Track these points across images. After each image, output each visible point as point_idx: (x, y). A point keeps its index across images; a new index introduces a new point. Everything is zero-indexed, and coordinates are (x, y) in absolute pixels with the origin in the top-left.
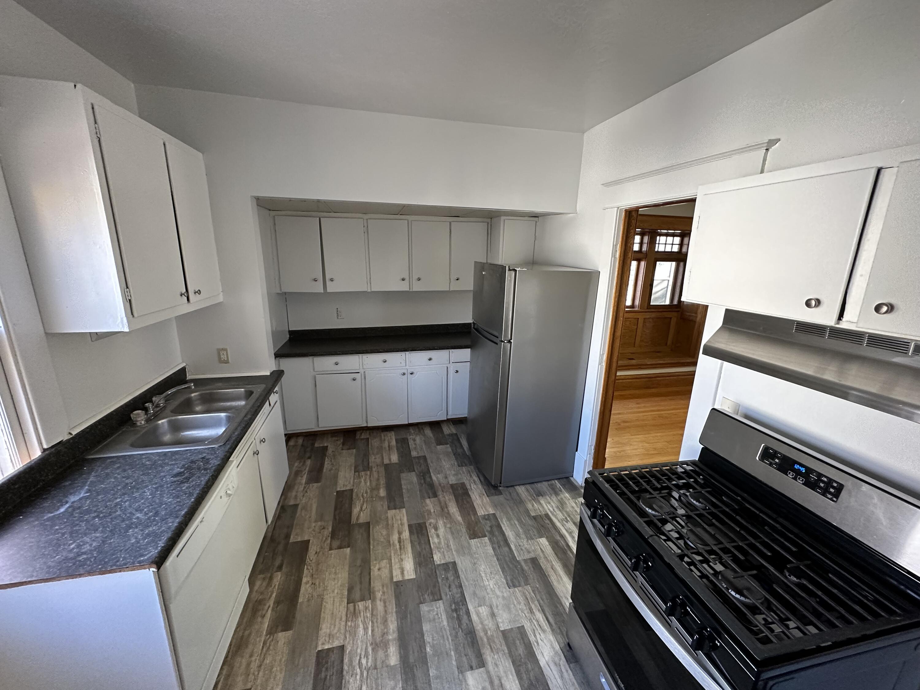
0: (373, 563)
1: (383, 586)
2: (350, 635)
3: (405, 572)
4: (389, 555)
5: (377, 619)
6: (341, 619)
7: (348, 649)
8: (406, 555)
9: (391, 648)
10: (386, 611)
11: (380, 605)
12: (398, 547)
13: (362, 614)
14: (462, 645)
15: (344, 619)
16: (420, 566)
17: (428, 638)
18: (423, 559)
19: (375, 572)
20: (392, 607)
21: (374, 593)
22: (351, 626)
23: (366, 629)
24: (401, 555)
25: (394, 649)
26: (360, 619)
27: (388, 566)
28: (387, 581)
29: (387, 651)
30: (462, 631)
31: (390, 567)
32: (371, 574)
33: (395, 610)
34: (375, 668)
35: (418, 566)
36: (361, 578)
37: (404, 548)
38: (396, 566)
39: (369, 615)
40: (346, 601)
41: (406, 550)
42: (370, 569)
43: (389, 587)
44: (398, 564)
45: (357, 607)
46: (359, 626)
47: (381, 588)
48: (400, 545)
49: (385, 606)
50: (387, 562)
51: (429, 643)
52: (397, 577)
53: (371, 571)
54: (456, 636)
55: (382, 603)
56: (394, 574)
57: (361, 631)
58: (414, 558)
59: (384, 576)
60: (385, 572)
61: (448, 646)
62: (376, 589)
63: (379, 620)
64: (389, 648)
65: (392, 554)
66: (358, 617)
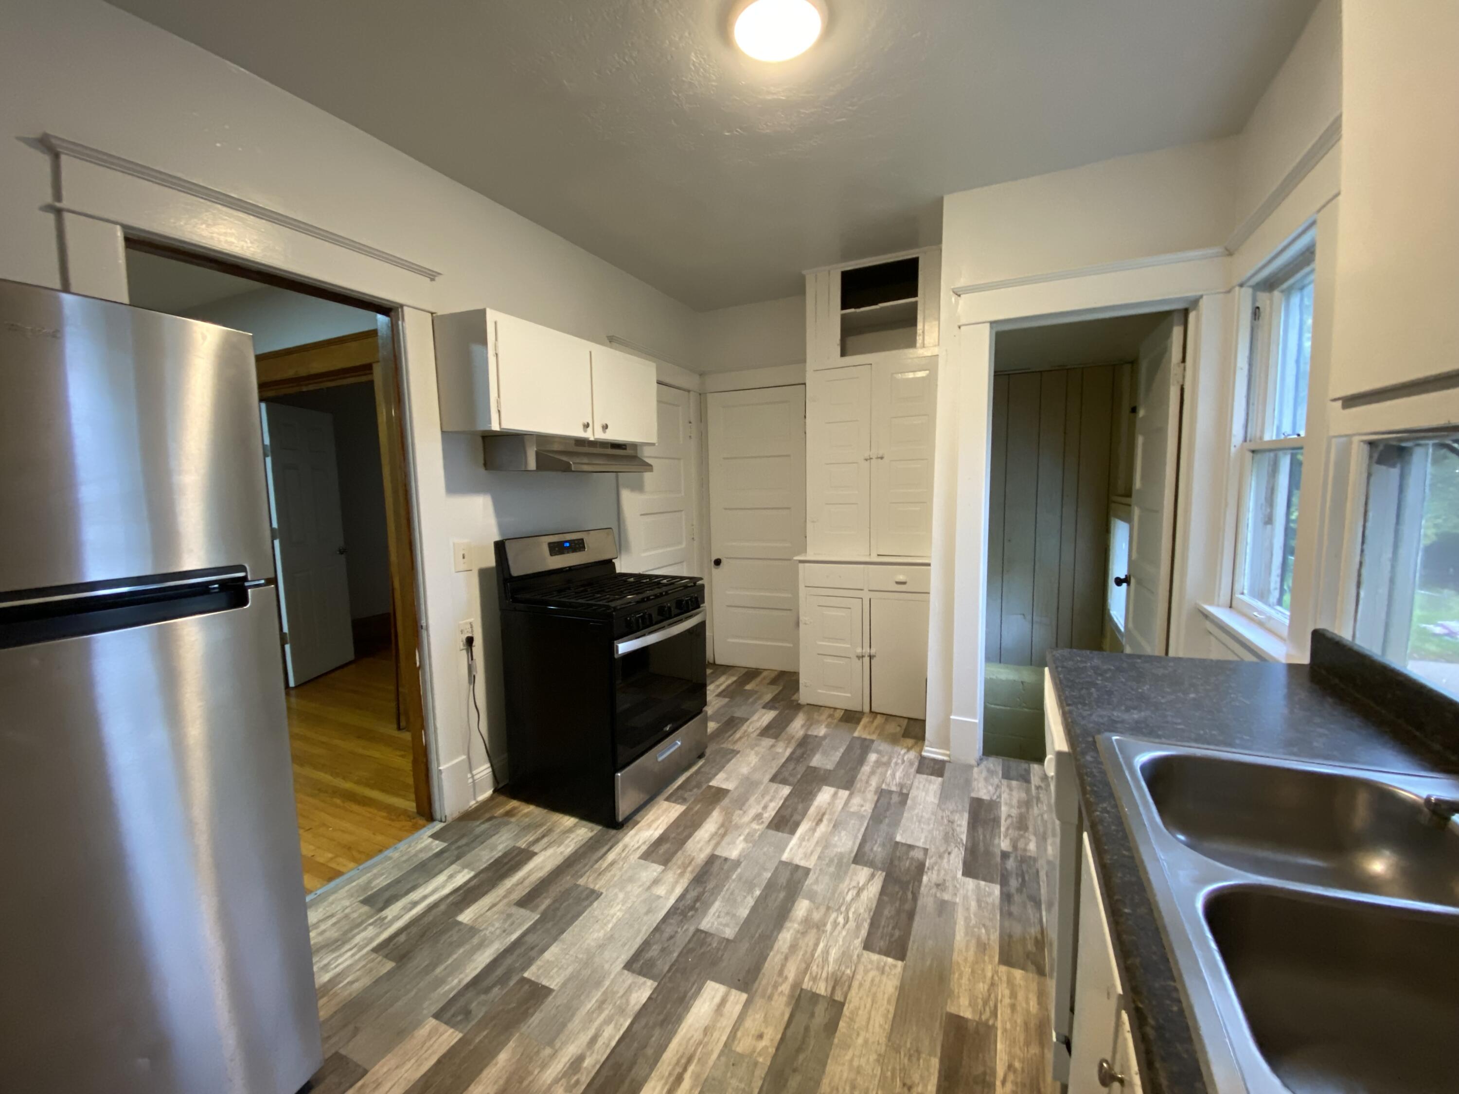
0: (764, 1061)
1: (770, 998)
2: (851, 957)
3: (717, 1000)
4: (723, 1059)
5: (804, 955)
6: (861, 985)
7: (858, 943)
8: (689, 1036)
9: (800, 916)
10: (786, 959)
11: (791, 972)
12: (691, 1069)
13: (824, 975)
14: (718, 877)
15: (855, 984)
16: (685, 996)
17: (750, 902)
18: (669, 1006)
19: (772, 1035)
20: (774, 960)
21: (791, 996)
22: (847, 967)
23: (826, 952)
24: (700, 1043)
25: (797, 912)
26: (830, 968)
27: (739, 1034)
28: (759, 1002)
29: (808, 915)
30: (706, 887)
31: (738, 1029)
32: (779, 1036)
33: (772, 954)
34: (828, 908)
35: (687, 999)
36: (803, 1042)
37: (681, 1057)
38: (724, 1023)
39: (814, 968)
40: (846, 1011)
41: (681, 1050)
42: (777, 1049)
43: (760, 990)
44: (719, 1025)
45: (829, 989)
46: (835, 961)
47: (776, 997)
48: (685, 1069)
49: (783, 966)
50: (736, 1042)
51: (752, 897)
52: (738, 998)
53: (776, 1044)
54: (716, 886)
55: (786, 972)
56: (738, 1008)
57: (834, 954)
58: (680, 1020)
59: (759, 1016)
60: (752, 1023)
61: (733, 885)
62: (784, 999)
63: (801, 953)
64: (803, 916)
65: (714, 1056)
66: (833, 974)
